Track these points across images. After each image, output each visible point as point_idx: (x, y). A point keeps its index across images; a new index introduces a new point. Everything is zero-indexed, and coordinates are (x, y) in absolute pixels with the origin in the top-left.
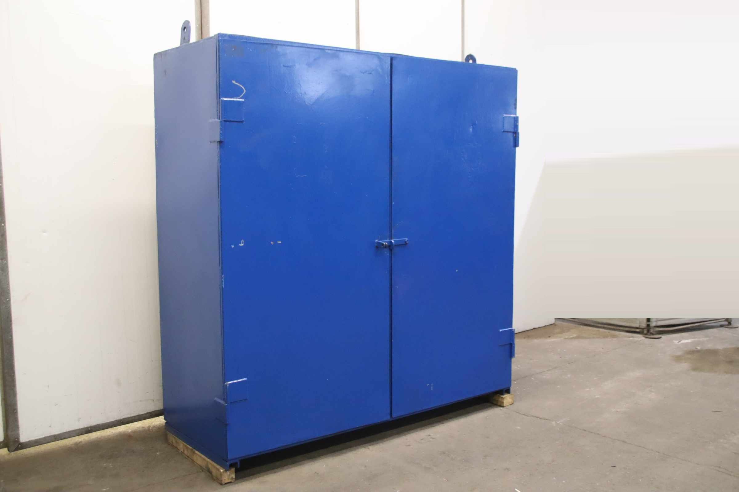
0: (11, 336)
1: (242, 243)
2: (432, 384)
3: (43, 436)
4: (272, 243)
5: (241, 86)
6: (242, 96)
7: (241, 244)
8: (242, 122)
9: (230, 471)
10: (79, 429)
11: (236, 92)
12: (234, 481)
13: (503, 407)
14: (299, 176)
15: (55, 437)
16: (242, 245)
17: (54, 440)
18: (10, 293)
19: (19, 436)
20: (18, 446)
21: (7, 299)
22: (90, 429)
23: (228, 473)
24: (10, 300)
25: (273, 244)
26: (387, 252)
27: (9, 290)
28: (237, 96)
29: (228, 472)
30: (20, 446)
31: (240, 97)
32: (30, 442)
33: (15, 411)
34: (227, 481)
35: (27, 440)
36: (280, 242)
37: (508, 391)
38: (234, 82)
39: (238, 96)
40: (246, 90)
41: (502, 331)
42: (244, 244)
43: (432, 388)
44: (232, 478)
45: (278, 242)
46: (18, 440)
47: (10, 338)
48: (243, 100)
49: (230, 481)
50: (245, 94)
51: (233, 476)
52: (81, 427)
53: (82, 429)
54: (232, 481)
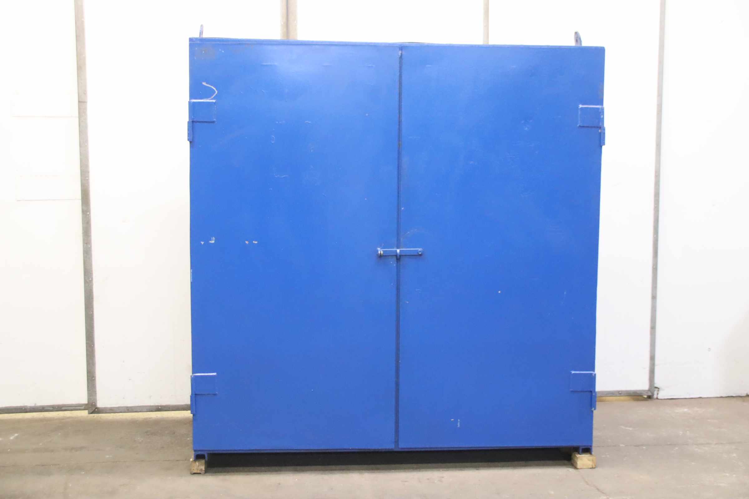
0: (93, 312)
1: (213, 240)
2: (459, 420)
3: (117, 406)
4: (247, 242)
5: (212, 87)
6: (214, 96)
7: (211, 241)
8: (213, 122)
9: (199, 463)
10: (150, 406)
11: (208, 93)
12: (203, 473)
13: (576, 468)
14: (278, 176)
15: (128, 409)
16: (213, 242)
17: (127, 411)
18: (92, 274)
19: (96, 401)
20: (95, 410)
21: (89, 278)
22: (160, 408)
23: (197, 464)
24: (92, 280)
25: (247, 244)
26: (393, 262)
27: (92, 271)
28: (207, 97)
29: (197, 462)
30: (96, 410)
31: (211, 98)
32: (105, 408)
33: (93, 378)
34: (195, 471)
35: (103, 406)
36: (256, 242)
37: (587, 450)
38: (204, 84)
39: (210, 97)
40: (217, 90)
41: (574, 373)
42: (215, 241)
43: (459, 424)
44: (201, 470)
45: (254, 242)
46: (95, 405)
47: (91, 313)
48: (214, 101)
49: (199, 472)
50: (216, 95)
51: (203, 468)
52: (152, 404)
53: (152, 406)
54: (202, 473)
